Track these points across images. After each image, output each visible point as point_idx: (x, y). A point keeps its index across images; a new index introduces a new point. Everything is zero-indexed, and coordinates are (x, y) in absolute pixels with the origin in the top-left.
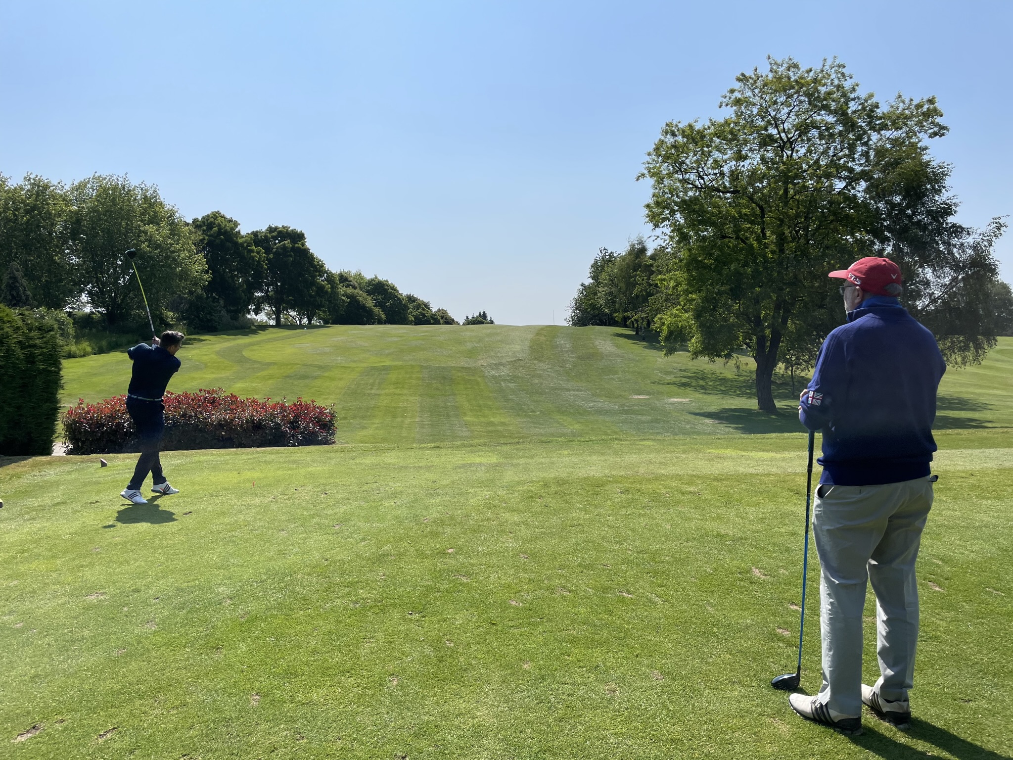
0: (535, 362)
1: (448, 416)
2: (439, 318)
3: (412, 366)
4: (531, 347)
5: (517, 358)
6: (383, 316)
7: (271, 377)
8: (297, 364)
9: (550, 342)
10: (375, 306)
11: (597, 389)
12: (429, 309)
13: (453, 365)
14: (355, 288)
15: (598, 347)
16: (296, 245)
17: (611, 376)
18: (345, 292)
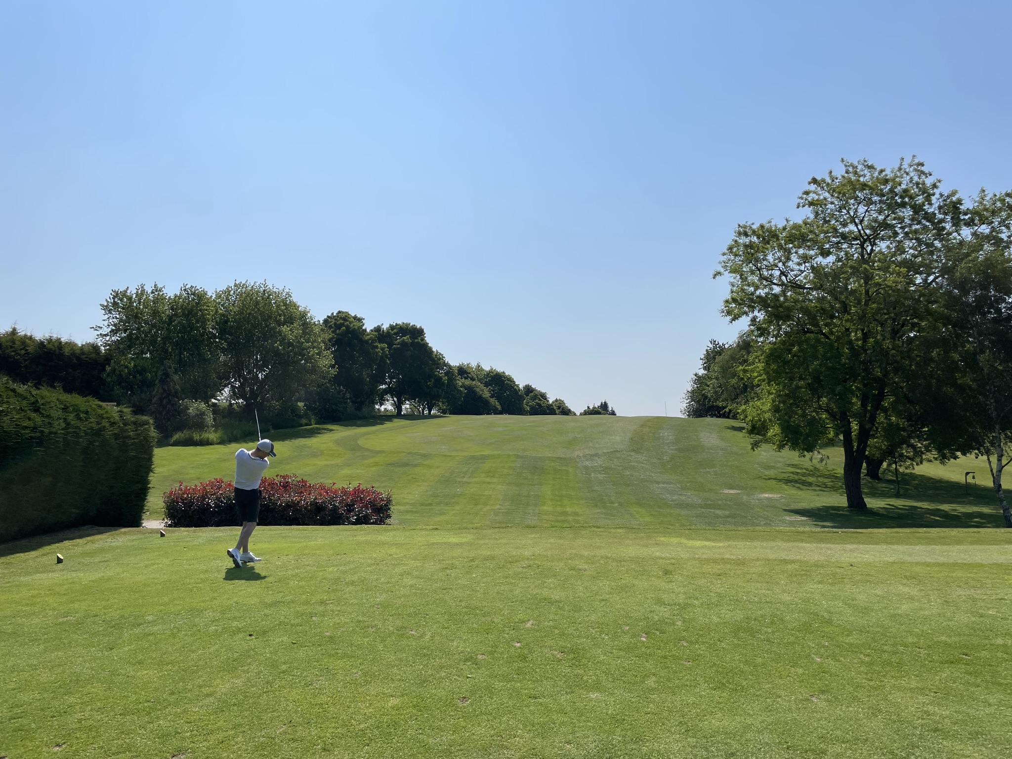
0: (632, 453)
1: (528, 505)
2: (555, 408)
3: (509, 456)
4: (631, 439)
5: (615, 450)
6: (499, 407)
7: (376, 464)
8: (404, 452)
9: (654, 433)
10: (492, 397)
11: (688, 482)
12: (546, 399)
13: (549, 455)
14: (473, 379)
15: (702, 440)
16: (416, 340)
17: (707, 470)
18: (463, 383)
